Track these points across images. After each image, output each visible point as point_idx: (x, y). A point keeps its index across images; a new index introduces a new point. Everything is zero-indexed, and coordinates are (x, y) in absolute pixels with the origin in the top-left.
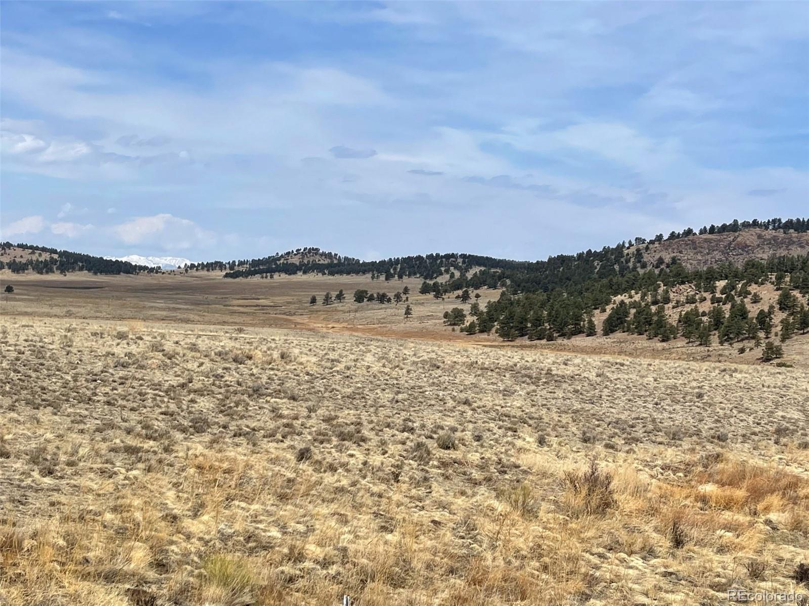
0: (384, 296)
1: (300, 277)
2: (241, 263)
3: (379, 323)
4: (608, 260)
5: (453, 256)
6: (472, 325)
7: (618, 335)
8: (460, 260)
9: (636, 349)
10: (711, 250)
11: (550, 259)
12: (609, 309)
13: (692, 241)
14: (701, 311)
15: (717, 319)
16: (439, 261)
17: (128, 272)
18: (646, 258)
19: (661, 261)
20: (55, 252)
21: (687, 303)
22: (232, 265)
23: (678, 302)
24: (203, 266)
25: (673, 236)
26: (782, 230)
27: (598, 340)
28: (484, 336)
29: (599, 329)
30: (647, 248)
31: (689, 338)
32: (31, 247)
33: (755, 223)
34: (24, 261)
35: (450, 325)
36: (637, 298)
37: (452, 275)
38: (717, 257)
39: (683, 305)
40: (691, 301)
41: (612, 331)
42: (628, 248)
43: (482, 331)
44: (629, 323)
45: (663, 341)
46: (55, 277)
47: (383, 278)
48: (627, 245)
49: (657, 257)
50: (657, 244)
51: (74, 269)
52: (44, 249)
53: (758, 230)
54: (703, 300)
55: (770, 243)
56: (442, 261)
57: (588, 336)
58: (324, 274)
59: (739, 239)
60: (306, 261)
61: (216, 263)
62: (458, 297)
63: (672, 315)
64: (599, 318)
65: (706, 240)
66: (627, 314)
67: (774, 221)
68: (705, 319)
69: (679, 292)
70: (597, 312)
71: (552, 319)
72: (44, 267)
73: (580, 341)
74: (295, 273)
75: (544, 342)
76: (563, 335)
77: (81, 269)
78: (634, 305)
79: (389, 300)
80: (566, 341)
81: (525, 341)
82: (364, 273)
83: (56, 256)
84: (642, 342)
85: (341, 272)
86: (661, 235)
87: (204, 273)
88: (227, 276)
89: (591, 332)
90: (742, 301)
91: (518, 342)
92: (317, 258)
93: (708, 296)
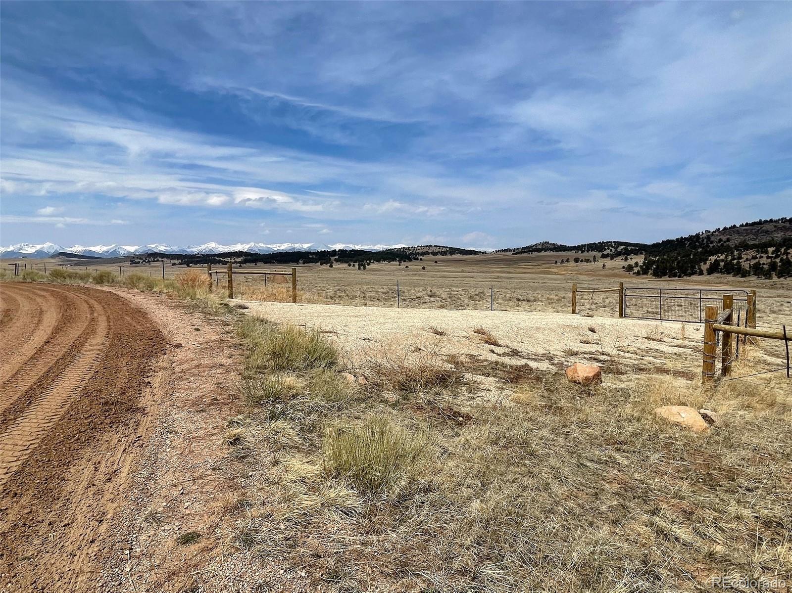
0: (588, 260)
1: (543, 253)
2: (518, 249)
3: (591, 271)
4: (692, 241)
5: (610, 242)
6: (638, 271)
7: (716, 275)
8: (613, 244)
9: (729, 281)
10: (748, 234)
11: (663, 241)
12: (708, 262)
13: (737, 230)
14: (761, 263)
15: (773, 266)
16: (604, 244)
17: (474, 254)
18: (712, 239)
19: (720, 240)
20: (447, 247)
21: (752, 259)
22: (514, 250)
23: (747, 259)
24: (503, 251)
25: (725, 229)
26: (788, 223)
27: (705, 278)
28: (645, 276)
29: (705, 272)
30: (712, 235)
31: (759, 276)
32: (439, 246)
33: (771, 221)
34: (436, 251)
35: (627, 271)
36: (723, 257)
37: (611, 250)
38: (751, 237)
39: (750, 260)
40: (754, 258)
41: (712, 273)
42: (702, 235)
43: (644, 274)
44: (721, 269)
45: (742, 277)
46: (449, 257)
47: (580, 252)
48: (701, 234)
49: (718, 238)
50: (717, 233)
51: (455, 254)
52: (443, 247)
53: (774, 224)
54: (761, 257)
55: (782, 229)
56: (605, 245)
57: (699, 275)
58: (553, 252)
59: (763, 228)
60: (544, 247)
61: (508, 249)
62: (622, 259)
63: (746, 265)
64: (705, 267)
65: (744, 230)
66: (719, 265)
67: (782, 219)
68: (765, 266)
69: (747, 254)
70: (702, 264)
71: (679, 267)
72: (444, 253)
73: (695, 278)
74: (541, 252)
75: (677, 278)
76: (686, 275)
77: (457, 254)
78: (722, 260)
79: (591, 261)
80: (688, 278)
81: (667, 278)
82: (571, 251)
83: (448, 249)
84: (730, 278)
85: (561, 251)
86: (719, 228)
87: (503, 253)
88: (513, 254)
89: (701, 273)
90: (787, 258)
91: (663, 278)
92: (549, 245)
93: (765, 256)
